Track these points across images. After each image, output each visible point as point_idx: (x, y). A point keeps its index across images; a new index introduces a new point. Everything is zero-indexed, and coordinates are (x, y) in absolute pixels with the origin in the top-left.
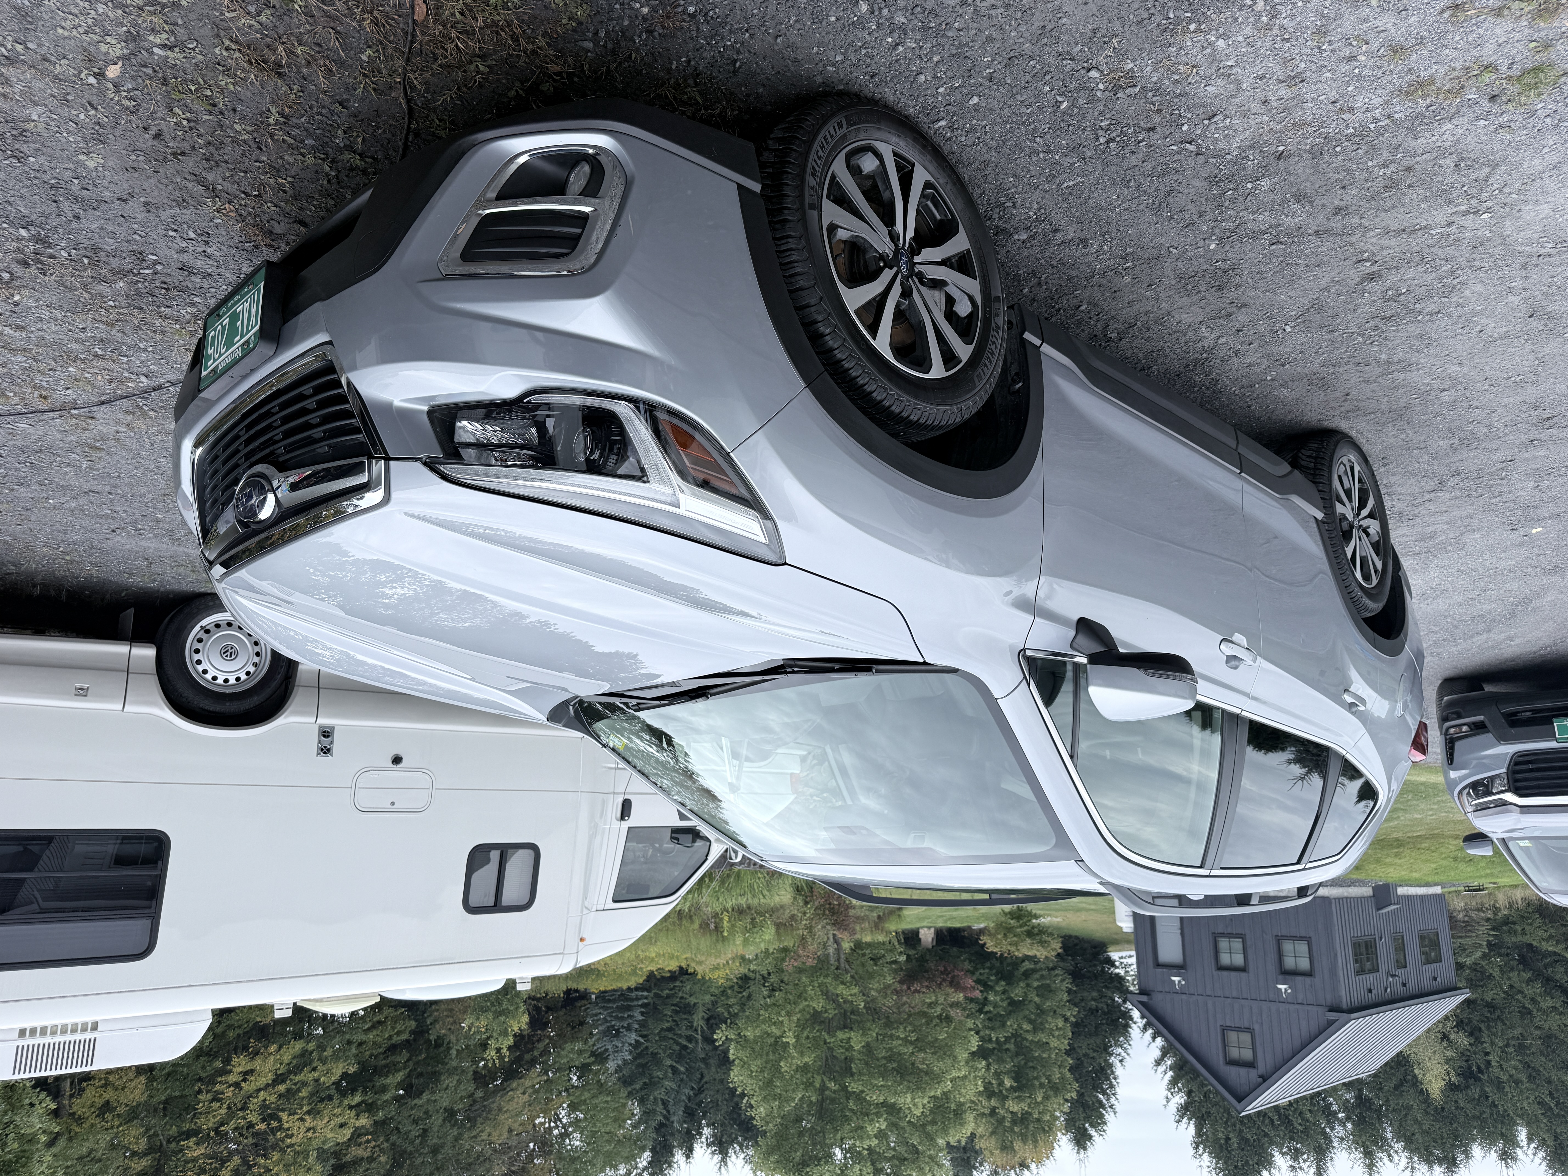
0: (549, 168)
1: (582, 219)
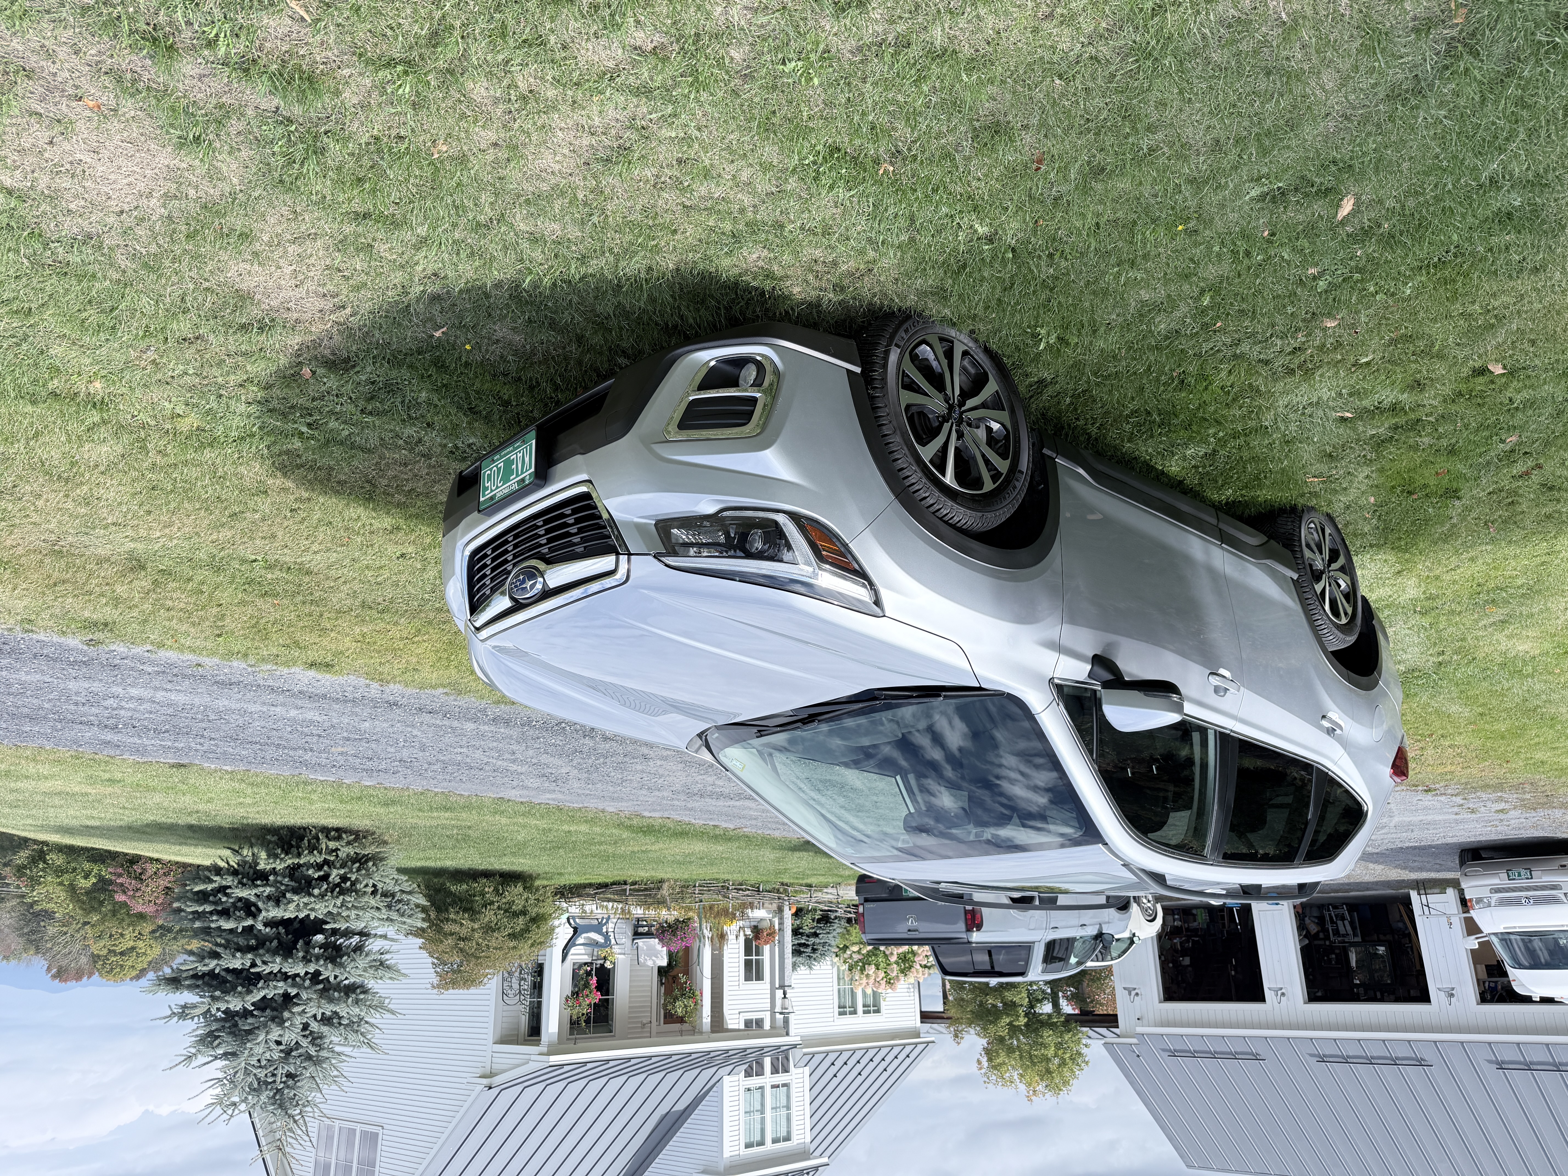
0: (728, 368)
1: (754, 400)
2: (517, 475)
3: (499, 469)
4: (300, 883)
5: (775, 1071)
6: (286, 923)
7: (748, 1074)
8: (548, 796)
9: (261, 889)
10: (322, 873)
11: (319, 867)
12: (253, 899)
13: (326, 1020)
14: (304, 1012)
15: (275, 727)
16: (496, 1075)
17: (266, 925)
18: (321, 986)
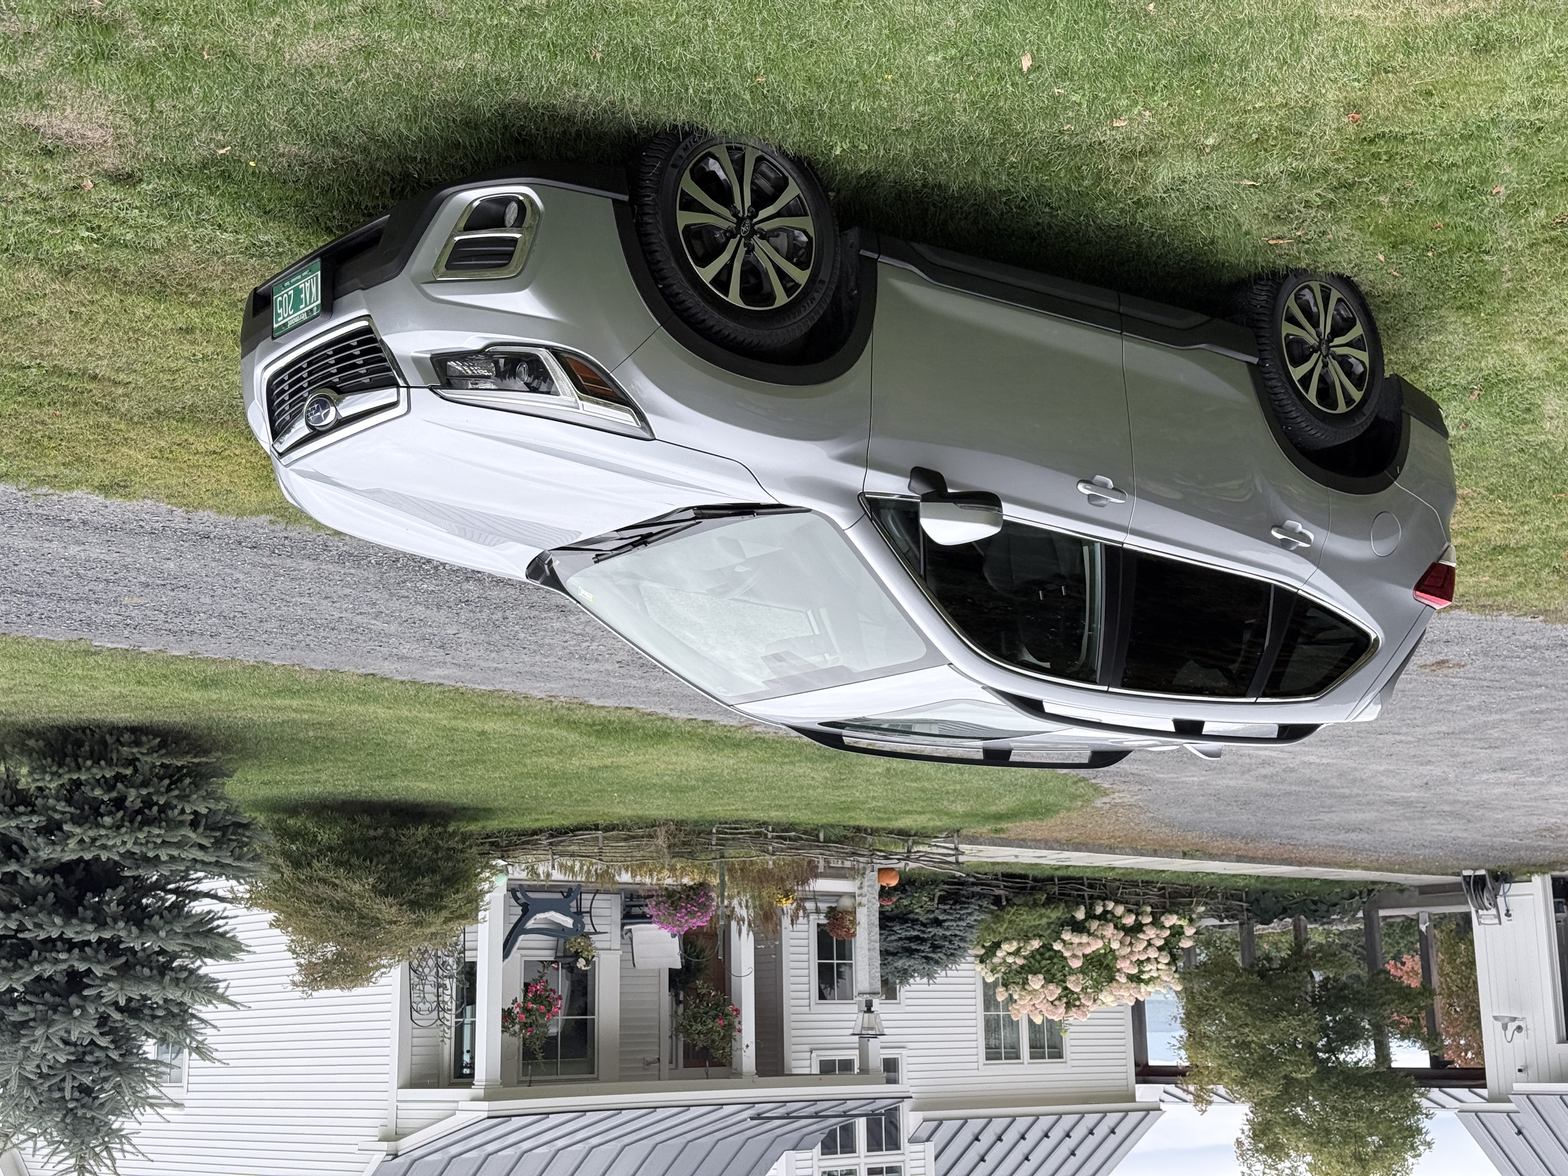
0: (494, 207)
1: (513, 242)
2: (306, 306)
3: (289, 296)
4: (83, 810)
5: (874, 1145)
6: (66, 869)
7: (828, 1148)
8: (439, 671)
9: (25, 819)
10: (114, 794)
11: (109, 785)
12: (15, 834)
13: (132, 1010)
14: (99, 996)
15: (48, 569)
16: (405, 1135)
17: (35, 872)
18: (123, 959)
